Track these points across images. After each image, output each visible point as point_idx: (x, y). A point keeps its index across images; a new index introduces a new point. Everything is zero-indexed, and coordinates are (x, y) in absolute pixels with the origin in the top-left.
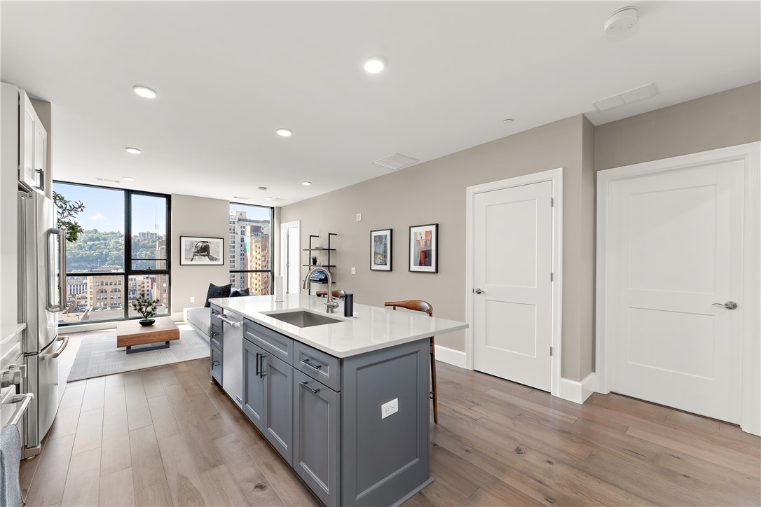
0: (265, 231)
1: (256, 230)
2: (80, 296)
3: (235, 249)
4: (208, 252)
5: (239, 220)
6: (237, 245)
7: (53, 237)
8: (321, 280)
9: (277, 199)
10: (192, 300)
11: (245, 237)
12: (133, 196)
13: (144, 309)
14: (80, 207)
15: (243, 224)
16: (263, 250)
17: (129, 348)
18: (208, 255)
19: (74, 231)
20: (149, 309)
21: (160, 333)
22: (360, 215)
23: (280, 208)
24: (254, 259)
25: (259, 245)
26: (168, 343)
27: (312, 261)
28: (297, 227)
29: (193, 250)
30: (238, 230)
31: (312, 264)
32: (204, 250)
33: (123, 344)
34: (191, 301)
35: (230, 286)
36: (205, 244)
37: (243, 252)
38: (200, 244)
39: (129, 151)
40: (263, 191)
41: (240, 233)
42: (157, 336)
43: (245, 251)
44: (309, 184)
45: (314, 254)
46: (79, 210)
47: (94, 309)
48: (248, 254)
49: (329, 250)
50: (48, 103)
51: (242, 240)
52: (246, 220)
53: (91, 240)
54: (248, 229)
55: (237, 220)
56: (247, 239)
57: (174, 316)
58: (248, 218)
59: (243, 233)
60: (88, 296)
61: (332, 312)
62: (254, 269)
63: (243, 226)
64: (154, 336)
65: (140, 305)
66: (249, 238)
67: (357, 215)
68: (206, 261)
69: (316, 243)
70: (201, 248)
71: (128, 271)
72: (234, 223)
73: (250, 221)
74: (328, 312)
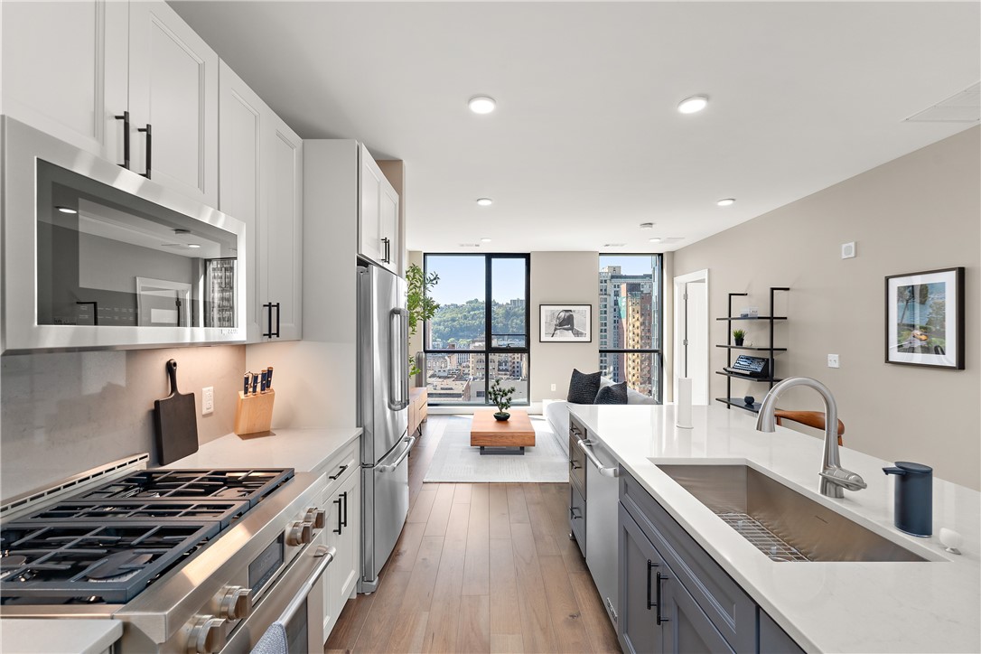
0: (645, 290)
1: (633, 288)
2: (464, 364)
3: (607, 315)
4: (572, 325)
5: (613, 277)
6: (610, 310)
7: (396, 319)
8: (753, 375)
9: (670, 240)
10: (554, 388)
11: (619, 299)
12: (494, 261)
13: (499, 400)
14: (435, 279)
15: (616, 281)
16: (642, 315)
17: (482, 448)
18: (572, 329)
19: (430, 307)
20: (504, 400)
21: (513, 435)
22: (852, 244)
23: (672, 254)
24: (631, 328)
25: (638, 308)
26: (522, 448)
27: (733, 338)
28: (703, 281)
29: (554, 322)
30: (611, 290)
31: (733, 343)
32: (567, 322)
33: (476, 443)
34: (552, 390)
35: (599, 374)
36: (568, 314)
37: (616, 319)
38: (562, 314)
39: (481, 203)
40: (647, 229)
41: (612, 294)
42: (511, 439)
43: (620, 317)
44: (730, 202)
45: (737, 326)
46: (434, 282)
47: (474, 379)
48: (624, 321)
49: (772, 318)
50: (399, 162)
51: (616, 303)
52: (621, 277)
53: (473, 309)
54: (624, 287)
55: (609, 278)
56: (622, 302)
57: (533, 407)
58: (623, 273)
59: (617, 294)
60: (471, 365)
61: (840, 496)
62: (631, 348)
63: (617, 284)
64: (507, 438)
65: (495, 394)
66: (625, 300)
67: (844, 246)
68: (569, 336)
69: (740, 306)
70: (564, 319)
71: (489, 349)
72: (605, 281)
73: (626, 277)
74: (824, 491)
